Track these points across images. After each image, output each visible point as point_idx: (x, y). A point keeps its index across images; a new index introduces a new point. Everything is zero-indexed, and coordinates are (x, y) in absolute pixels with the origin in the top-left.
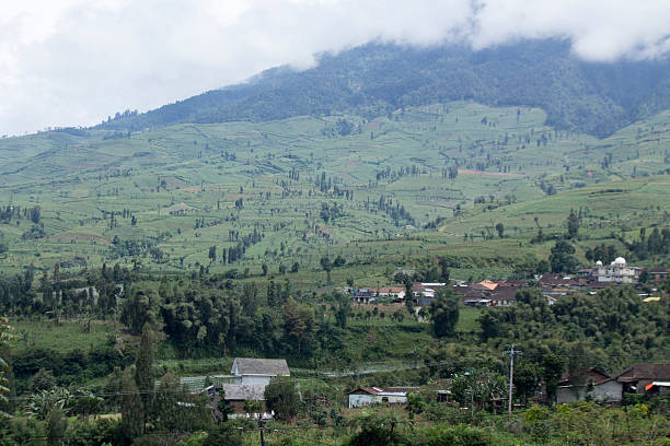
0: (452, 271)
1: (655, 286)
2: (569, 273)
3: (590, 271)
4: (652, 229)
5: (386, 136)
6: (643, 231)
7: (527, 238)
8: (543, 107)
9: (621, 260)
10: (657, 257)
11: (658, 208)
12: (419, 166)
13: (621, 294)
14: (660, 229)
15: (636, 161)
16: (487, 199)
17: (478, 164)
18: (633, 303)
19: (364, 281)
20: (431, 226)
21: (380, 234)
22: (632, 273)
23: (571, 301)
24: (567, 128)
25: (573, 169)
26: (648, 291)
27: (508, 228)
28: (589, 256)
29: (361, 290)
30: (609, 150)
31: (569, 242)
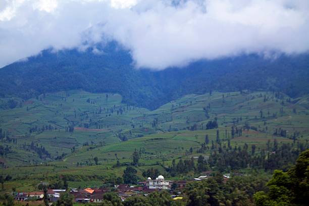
0: (69, 183)
1: (180, 191)
2: (133, 184)
3: (145, 183)
4: (179, 159)
5: (35, 109)
6: (174, 161)
7: (111, 165)
8: (120, 93)
9: (161, 177)
10: (182, 175)
11: (183, 148)
12: (53, 125)
13: (161, 196)
14: (183, 160)
15: (170, 123)
16: (90, 144)
17: (85, 124)
18: (167, 200)
19: (21, 189)
20: (60, 158)
21: (31, 162)
22: (167, 184)
23: (134, 200)
24: (133, 105)
25: (137, 127)
26: (176, 194)
27: (101, 159)
28: (144, 175)
29: (20, 194)
30: (156, 116)
31: (134, 167)
